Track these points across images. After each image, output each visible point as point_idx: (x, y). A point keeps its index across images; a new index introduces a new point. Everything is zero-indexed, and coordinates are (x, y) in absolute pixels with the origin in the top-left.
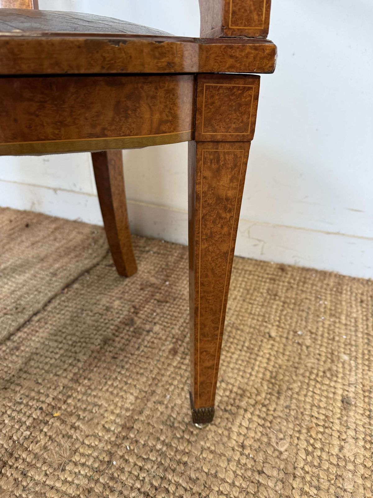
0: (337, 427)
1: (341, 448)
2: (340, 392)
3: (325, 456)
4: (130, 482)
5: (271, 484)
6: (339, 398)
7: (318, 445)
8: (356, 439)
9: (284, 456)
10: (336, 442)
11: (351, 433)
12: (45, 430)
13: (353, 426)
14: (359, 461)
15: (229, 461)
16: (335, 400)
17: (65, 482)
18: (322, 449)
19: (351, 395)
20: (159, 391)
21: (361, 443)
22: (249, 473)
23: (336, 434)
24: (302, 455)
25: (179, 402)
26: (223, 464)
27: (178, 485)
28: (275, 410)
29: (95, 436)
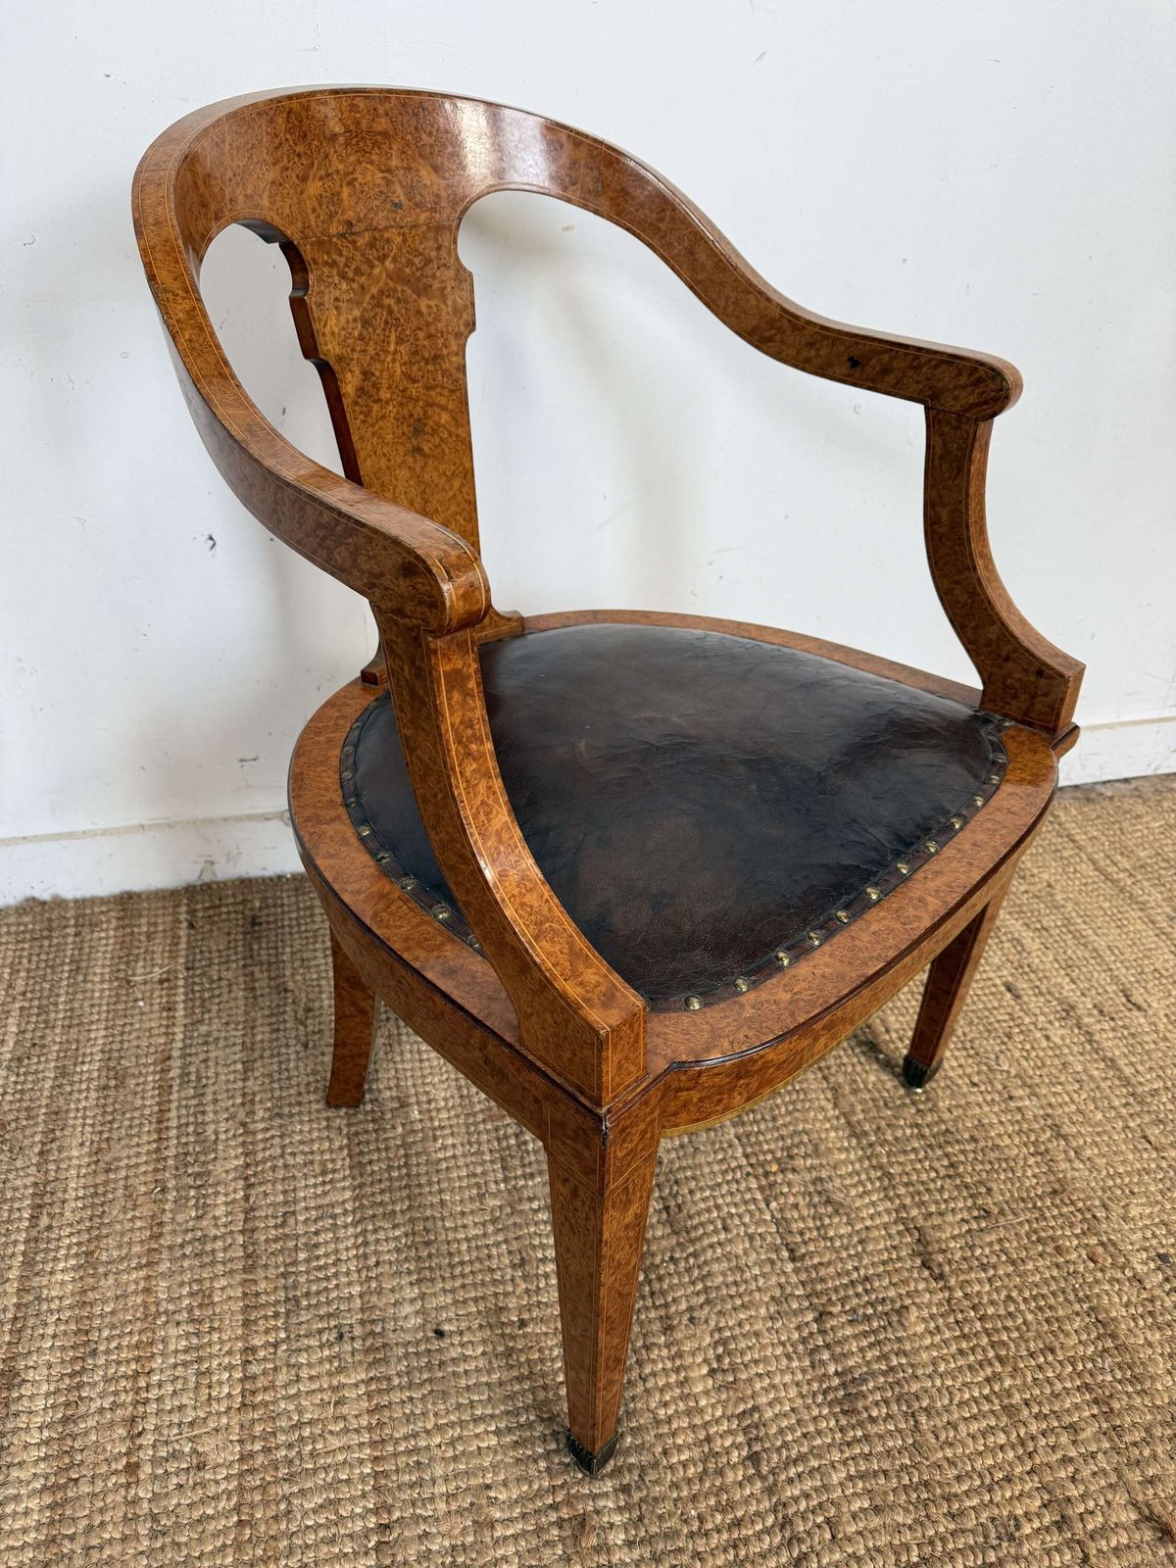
0: (1027, 1020)
1: (1047, 1038)
2: (998, 982)
3: (1041, 1054)
4: (924, 1177)
5: (1027, 1103)
6: (1002, 988)
7: (1028, 1047)
8: (1050, 1022)
9: (1013, 1072)
10: (1038, 1035)
11: (1042, 1018)
12: (786, 1190)
13: (1038, 1011)
14: (1068, 1041)
15: (979, 1105)
16: (1001, 993)
17: (872, 1217)
18: (1033, 1048)
19: (1010, 979)
20: (841, 1079)
21: (1057, 1024)
22: (1003, 1106)
23: (1032, 1027)
24: (1024, 1063)
25: (872, 1078)
26: (977, 1110)
27: (963, 1152)
28: (964, 1034)
29: (844, 1162)
